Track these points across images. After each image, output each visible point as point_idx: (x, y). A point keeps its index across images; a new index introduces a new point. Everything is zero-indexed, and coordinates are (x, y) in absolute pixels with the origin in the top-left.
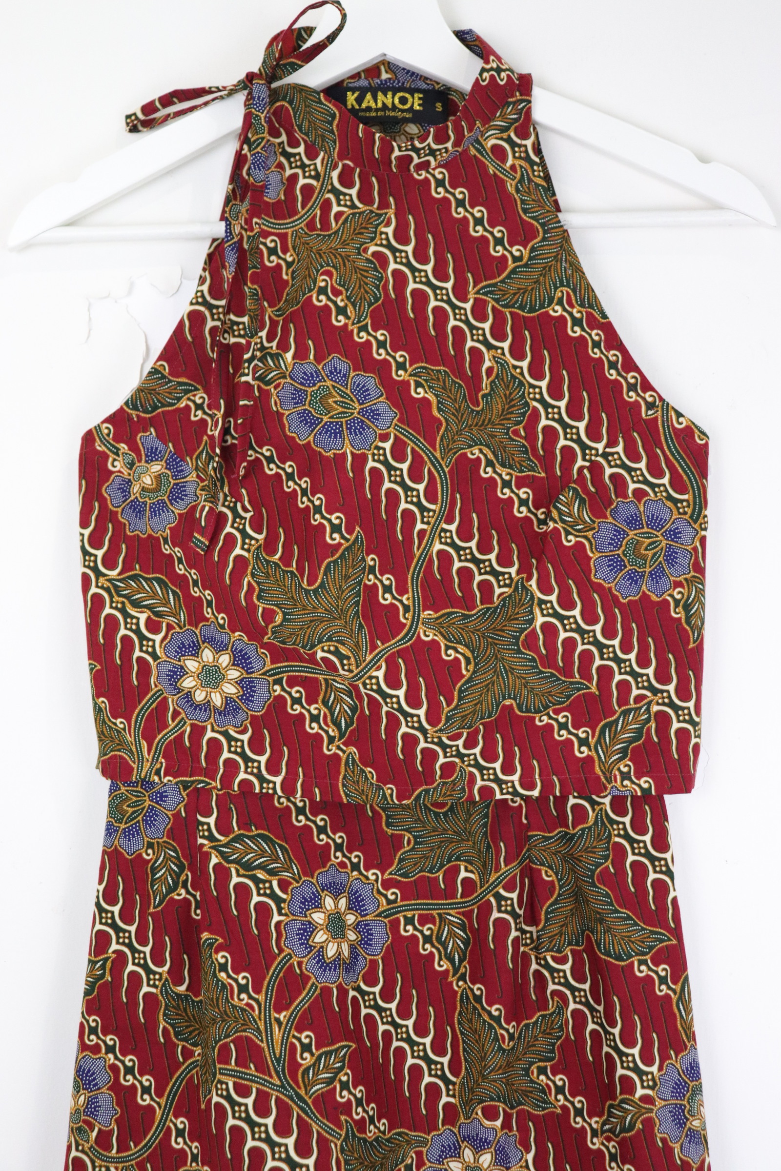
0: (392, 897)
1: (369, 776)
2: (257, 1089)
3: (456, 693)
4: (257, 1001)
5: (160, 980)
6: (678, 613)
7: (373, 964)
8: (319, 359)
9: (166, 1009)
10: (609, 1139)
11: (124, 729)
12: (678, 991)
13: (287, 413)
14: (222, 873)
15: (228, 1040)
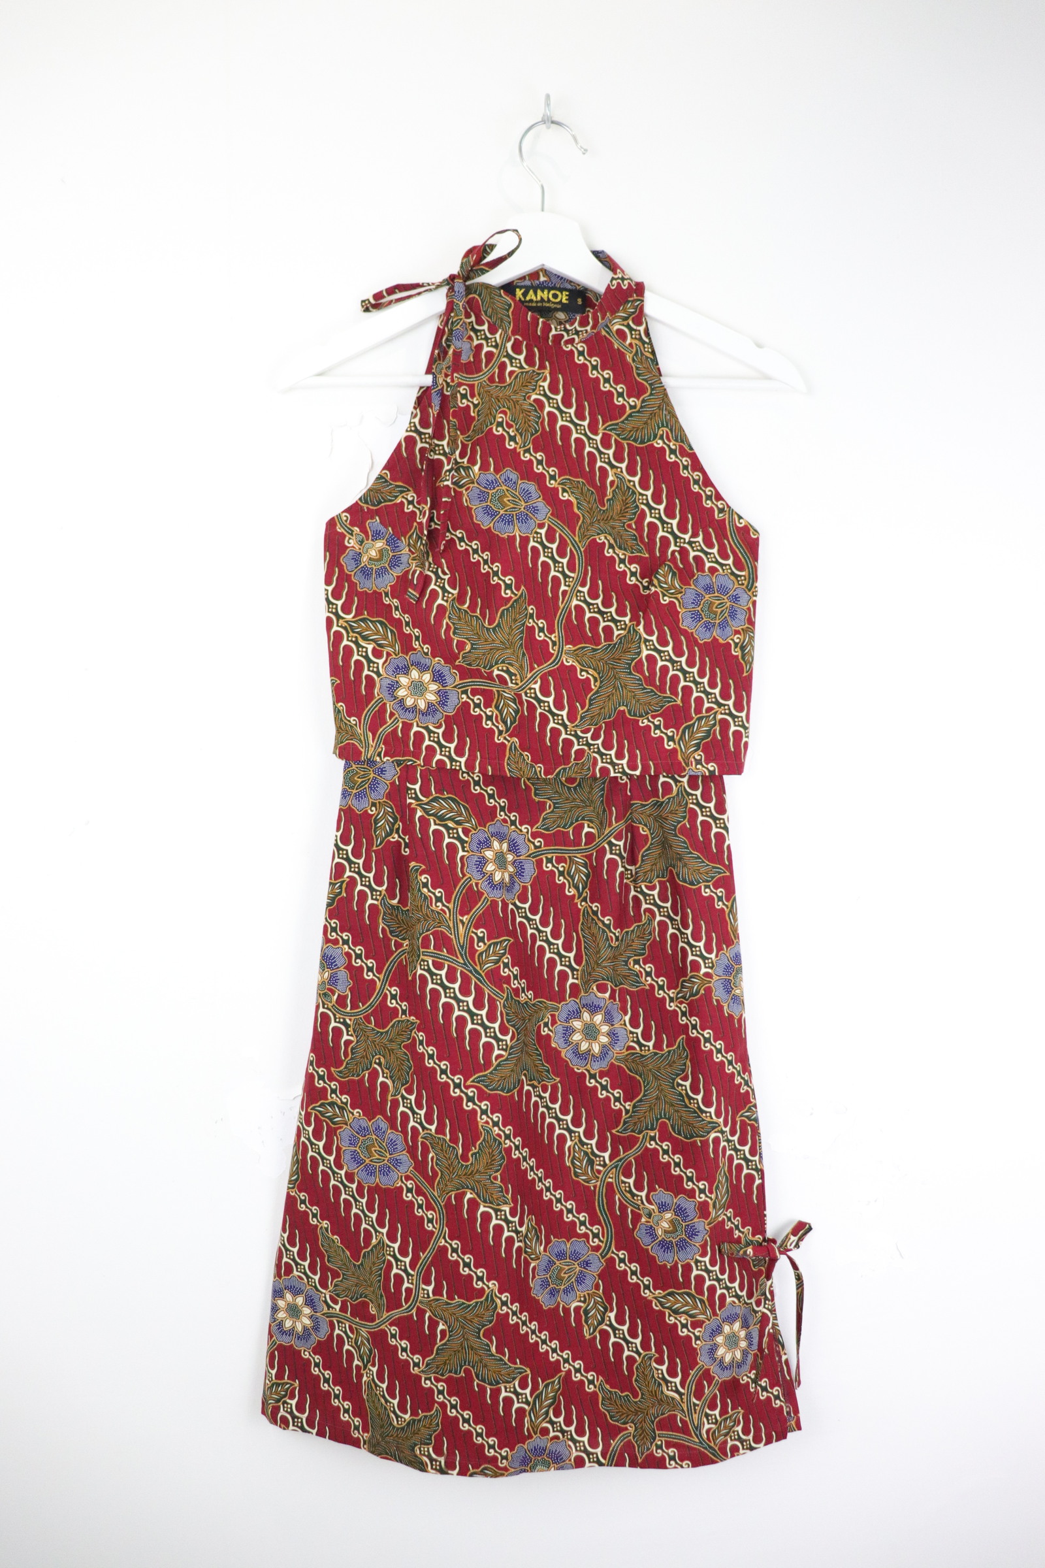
0: (538, 844)
1: (526, 758)
2: (448, 965)
3: (587, 701)
4: (448, 908)
5: (380, 895)
6: (736, 652)
7: (525, 888)
8: (497, 471)
9: (384, 915)
10: (681, 1003)
11: (356, 725)
12: (729, 906)
13: (474, 507)
14: (424, 822)
15: (429, 933)
